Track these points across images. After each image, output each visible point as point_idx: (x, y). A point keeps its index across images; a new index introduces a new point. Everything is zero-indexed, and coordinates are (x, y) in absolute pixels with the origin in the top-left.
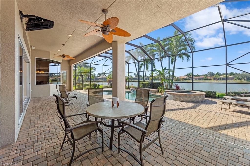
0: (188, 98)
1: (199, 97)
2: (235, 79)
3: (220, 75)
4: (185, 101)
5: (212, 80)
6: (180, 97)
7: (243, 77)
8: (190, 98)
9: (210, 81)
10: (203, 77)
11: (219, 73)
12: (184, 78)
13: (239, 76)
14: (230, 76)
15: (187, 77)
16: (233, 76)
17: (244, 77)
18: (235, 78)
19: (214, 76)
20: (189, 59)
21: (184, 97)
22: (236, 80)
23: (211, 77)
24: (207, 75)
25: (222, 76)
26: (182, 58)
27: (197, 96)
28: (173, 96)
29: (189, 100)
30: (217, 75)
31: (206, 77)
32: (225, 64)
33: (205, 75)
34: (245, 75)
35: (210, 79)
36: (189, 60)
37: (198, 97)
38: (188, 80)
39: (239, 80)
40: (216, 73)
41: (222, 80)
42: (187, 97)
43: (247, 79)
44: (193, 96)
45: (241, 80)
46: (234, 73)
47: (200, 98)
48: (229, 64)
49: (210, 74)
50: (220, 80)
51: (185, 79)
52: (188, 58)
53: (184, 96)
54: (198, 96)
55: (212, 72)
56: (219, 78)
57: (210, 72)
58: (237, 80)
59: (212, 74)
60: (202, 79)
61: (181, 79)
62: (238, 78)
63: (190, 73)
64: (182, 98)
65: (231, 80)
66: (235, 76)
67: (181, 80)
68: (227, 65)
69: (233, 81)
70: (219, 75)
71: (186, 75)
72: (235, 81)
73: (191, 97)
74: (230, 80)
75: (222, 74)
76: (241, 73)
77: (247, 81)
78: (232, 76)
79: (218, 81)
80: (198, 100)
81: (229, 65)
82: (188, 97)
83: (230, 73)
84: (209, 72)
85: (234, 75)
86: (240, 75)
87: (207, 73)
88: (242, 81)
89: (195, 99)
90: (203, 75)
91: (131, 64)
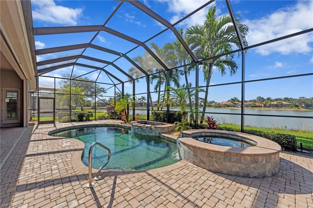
0: (234, 164)
1: (266, 162)
2: (290, 106)
3: (272, 100)
4: (225, 172)
5: (262, 107)
7: (300, 104)
8: (239, 165)
9: (259, 108)
10: (250, 103)
11: (270, 98)
12: (227, 104)
13: (296, 103)
14: (284, 102)
15: (230, 103)
16: (288, 102)
17: (302, 103)
18: (291, 104)
19: (264, 102)
20: (234, 70)
21: (222, 160)
22: (292, 107)
23: (260, 103)
24: (255, 101)
25: (274, 102)
26: (223, 70)
27: (260, 158)
28: (192, 153)
29: (235, 169)
30: (268, 100)
31: (254, 104)
33: (253, 100)
34: (304, 101)
35: (259, 106)
36: (234, 72)
37: (264, 162)
38: (231, 106)
39: (295, 107)
40: (266, 99)
41: (274, 107)
42: (230, 162)
43: (305, 106)
44: (249, 158)
45: (298, 107)
46: (288, 98)
47: (270, 164)
49: (259, 100)
50: (272, 107)
51: (229, 106)
52: (232, 69)
53: (222, 157)
54: (263, 160)
55: (261, 97)
56: (270, 105)
57: (259, 97)
58: (294, 108)
59: (261, 99)
60: (248, 106)
61: (223, 105)
62: (294, 105)
63: (234, 98)
65: (286, 107)
66: (290, 103)
67: (223, 107)
69: (288, 109)
70: (270, 100)
71: (229, 101)
72: (291, 109)
74: (284, 107)
75: (274, 99)
76: (298, 99)
77: (306, 109)
78: (286, 102)
79: (270, 108)
80: (263, 171)
82: (234, 162)
83: (284, 98)
84: (257, 97)
85: (289, 100)
86: (297, 101)
87: (255, 98)
88: (299, 109)
89: (254, 168)
90: (250, 101)
91: (138, 80)
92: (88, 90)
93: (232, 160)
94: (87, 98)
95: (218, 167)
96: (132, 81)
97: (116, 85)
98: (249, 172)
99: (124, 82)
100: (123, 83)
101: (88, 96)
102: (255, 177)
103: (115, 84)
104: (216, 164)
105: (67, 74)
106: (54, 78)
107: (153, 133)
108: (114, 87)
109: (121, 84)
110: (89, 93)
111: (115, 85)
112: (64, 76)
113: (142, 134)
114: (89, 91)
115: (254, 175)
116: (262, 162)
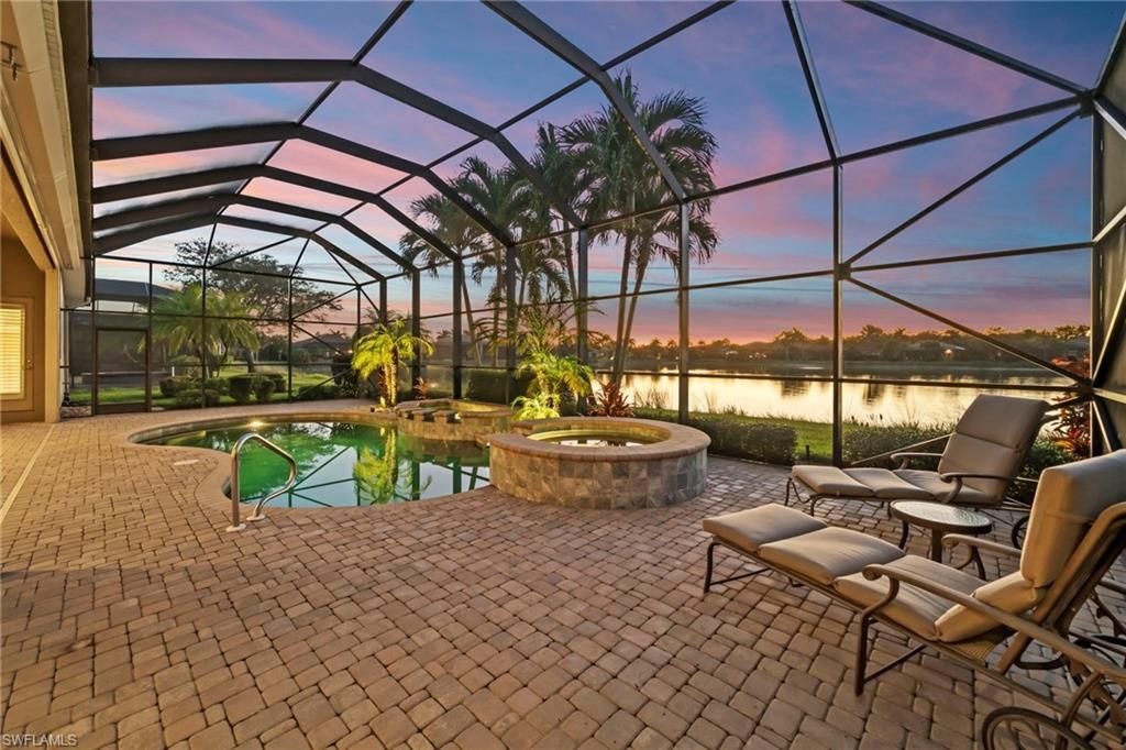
0: (579, 480)
1: (649, 474)
4: (562, 501)
6: (538, 471)
8: (589, 482)
21: (556, 474)
27: (634, 467)
29: (581, 493)
32: (832, 268)
37: (644, 475)
42: (570, 476)
44: (610, 466)
47: (658, 480)
48: (853, 265)
53: (556, 465)
54: (640, 470)
64: (546, 480)
68: (842, 271)
73: (595, 472)
80: (640, 495)
81: (854, 275)
82: (578, 477)
89: (621, 489)
91: (436, 272)
92: (273, 300)
93: (575, 472)
94: (271, 327)
95: (549, 490)
96: (412, 275)
97: (363, 288)
98: (608, 496)
99: (386, 276)
100: (382, 280)
101: (273, 321)
102: (622, 508)
103: (360, 282)
104: (544, 484)
105: (196, 243)
106: (148, 265)
107: (457, 433)
108: (356, 291)
109: (378, 284)
110: (277, 309)
111: (358, 287)
112: (185, 249)
113: (427, 436)
114: (277, 302)
115: (620, 504)
116: (637, 475)
